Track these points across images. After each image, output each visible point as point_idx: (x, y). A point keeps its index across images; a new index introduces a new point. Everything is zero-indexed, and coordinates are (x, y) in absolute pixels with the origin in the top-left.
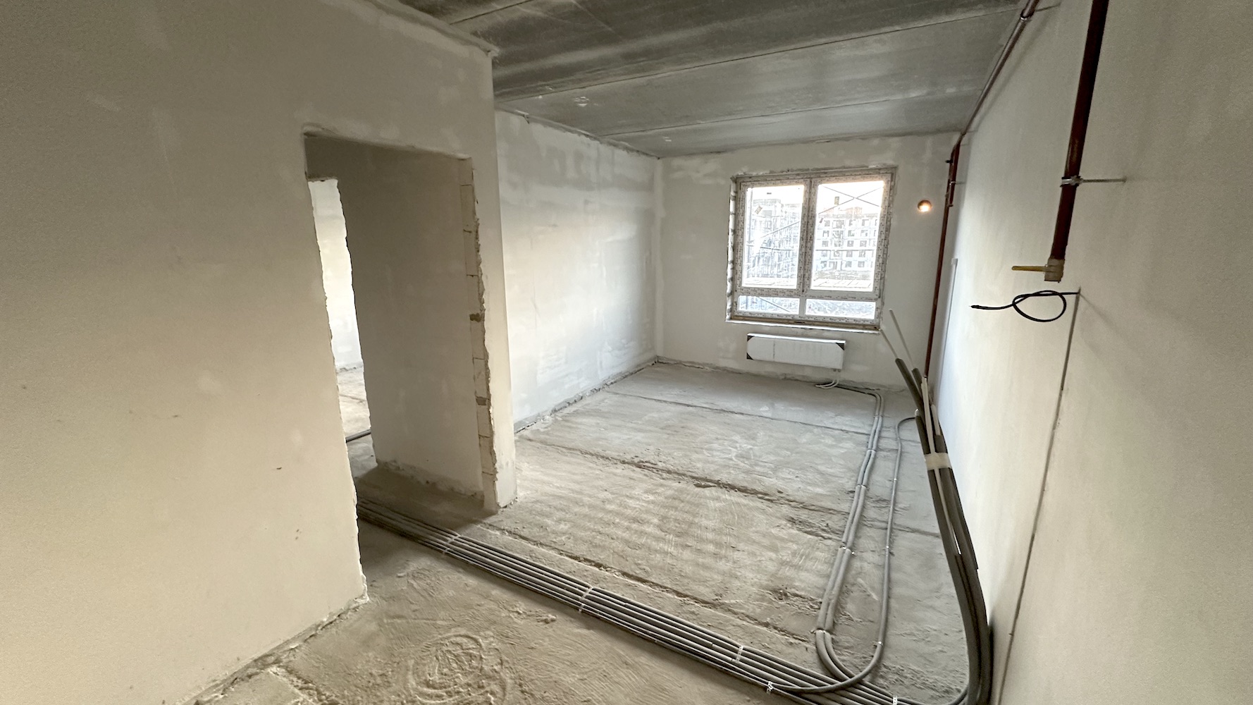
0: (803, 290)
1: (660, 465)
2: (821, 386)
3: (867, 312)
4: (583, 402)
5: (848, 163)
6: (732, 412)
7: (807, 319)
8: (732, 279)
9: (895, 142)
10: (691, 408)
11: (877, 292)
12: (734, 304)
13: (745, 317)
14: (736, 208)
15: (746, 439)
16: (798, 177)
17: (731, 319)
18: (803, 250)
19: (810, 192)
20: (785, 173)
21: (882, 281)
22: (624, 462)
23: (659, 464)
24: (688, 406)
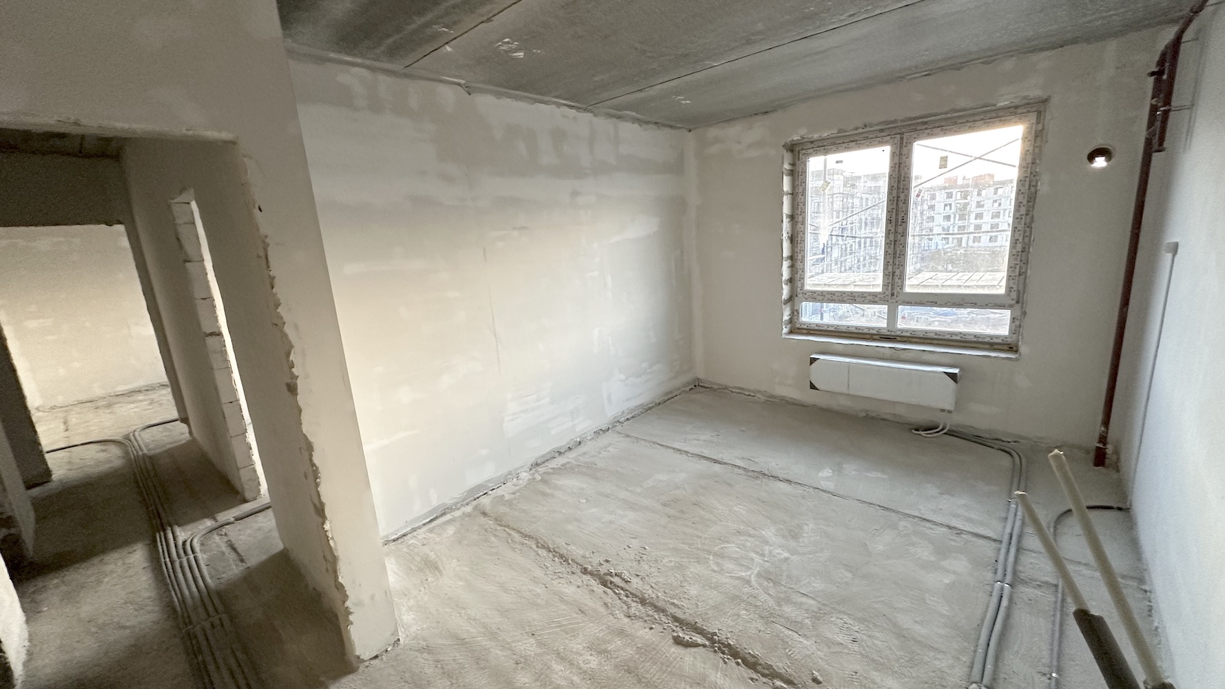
0: (893, 292)
1: (636, 584)
2: (920, 432)
3: (998, 324)
4: (581, 449)
5: (962, 103)
6: (776, 478)
7: (899, 333)
8: (791, 281)
9: (1043, 61)
10: (717, 466)
11: (1014, 295)
12: (795, 313)
13: (811, 331)
14: (794, 186)
15: (784, 537)
16: (882, 134)
17: (791, 332)
18: (892, 237)
19: (901, 154)
20: (860, 130)
21: (1022, 277)
22: (585, 571)
23: (634, 580)
24: (716, 461)
